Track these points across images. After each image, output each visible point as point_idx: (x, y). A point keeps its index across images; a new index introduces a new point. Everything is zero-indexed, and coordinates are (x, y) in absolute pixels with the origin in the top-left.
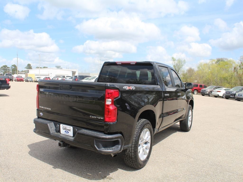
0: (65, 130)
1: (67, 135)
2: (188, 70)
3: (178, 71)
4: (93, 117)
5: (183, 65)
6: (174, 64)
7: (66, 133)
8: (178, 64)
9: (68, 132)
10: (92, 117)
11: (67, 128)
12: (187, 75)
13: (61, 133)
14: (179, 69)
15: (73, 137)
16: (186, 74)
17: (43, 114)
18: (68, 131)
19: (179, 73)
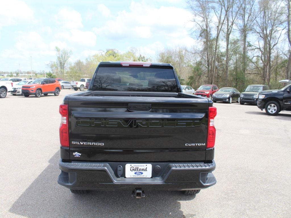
0: (135, 172)
1: (140, 177)
2: (76, 63)
3: (64, 64)
4: (190, 145)
5: (69, 57)
6: (58, 55)
7: (137, 175)
8: (64, 55)
9: (140, 173)
10: (188, 145)
11: (140, 168)
12: (75, 69)
13: (125, 177)
14: (65, 61)
15: (152, 177)
16: (74, 67)
17: (80, 154)
18: (140, 171)
19: (65, 66)
